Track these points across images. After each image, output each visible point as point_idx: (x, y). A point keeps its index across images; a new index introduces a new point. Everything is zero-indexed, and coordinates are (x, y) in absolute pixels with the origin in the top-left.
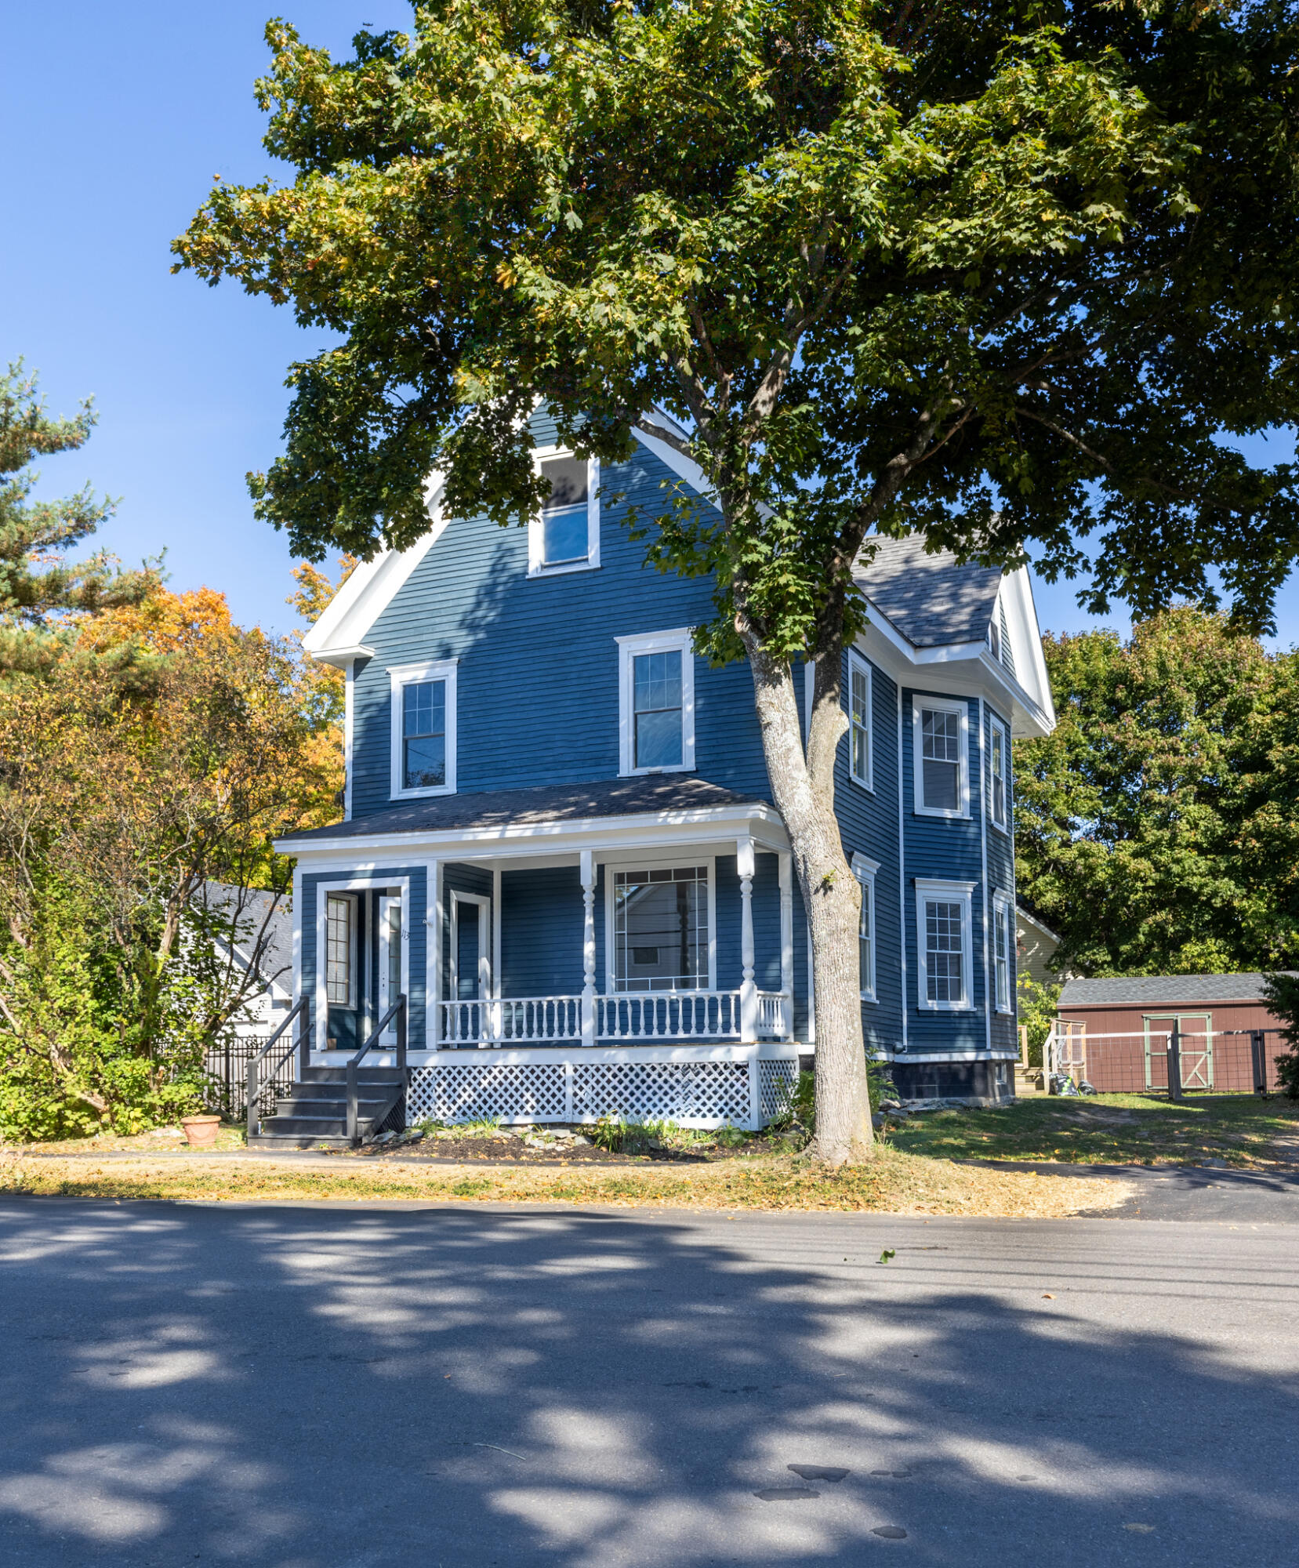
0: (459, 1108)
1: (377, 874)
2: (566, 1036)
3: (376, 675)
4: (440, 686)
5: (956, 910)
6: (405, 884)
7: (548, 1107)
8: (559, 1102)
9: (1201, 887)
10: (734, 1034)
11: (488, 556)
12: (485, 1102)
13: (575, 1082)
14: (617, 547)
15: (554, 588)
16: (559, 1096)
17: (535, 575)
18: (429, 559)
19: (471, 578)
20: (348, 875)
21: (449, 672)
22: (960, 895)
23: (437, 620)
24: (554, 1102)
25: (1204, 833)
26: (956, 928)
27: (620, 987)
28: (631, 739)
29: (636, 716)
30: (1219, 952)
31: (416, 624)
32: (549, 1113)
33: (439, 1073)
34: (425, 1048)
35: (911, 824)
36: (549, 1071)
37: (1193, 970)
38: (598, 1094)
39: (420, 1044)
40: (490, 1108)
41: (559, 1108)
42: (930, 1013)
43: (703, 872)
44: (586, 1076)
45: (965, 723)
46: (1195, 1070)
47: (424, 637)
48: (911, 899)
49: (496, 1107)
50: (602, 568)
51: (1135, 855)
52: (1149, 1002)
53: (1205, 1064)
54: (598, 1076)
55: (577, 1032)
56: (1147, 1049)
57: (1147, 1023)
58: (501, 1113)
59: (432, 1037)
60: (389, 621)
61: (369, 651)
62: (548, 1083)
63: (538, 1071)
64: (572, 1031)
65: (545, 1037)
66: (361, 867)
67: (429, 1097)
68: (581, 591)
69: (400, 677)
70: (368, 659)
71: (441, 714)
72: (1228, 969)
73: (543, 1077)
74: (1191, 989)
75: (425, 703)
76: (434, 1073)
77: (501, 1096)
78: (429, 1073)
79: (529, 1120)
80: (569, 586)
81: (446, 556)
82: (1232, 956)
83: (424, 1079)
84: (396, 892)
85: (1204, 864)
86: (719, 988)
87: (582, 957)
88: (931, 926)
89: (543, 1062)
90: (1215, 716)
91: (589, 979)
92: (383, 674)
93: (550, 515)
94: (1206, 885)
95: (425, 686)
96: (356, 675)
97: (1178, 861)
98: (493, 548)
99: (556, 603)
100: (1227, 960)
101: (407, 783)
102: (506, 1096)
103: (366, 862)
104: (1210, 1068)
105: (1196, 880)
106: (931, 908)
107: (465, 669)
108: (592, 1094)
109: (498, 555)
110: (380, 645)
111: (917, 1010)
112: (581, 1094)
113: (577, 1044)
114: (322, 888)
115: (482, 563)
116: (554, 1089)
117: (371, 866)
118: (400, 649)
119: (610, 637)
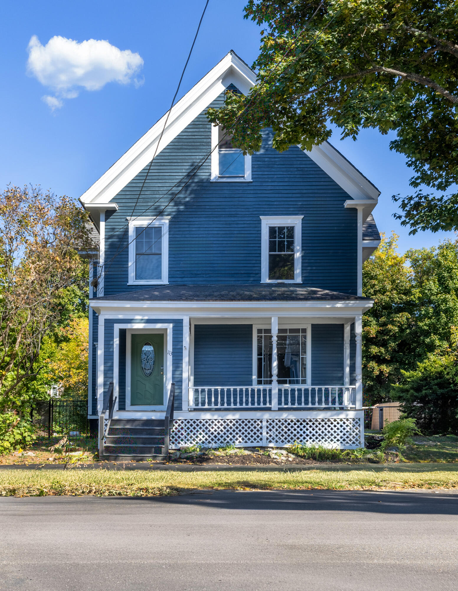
3: (119, 220)
4: (158, 229)
7: (252, 439)
8: (258, 436)
11: (187, 167)
13: (267, 427)
14: (260, 173)
15: (226, 188)
17: (215, 181)
19: (177, 177)
21: (164, 223)
27: (260, 383)
29: (270, 255)
32: (252, 442)
34: (182, 410)
38: (280, 433)
41: (258, 439)
43: (304, 331)
44: (273, 424)
50: (253, 182)
54: (280, 424)
61: (115, 207)
62: (253, 427)
66: (135, 317)
68: (241, 192)
69: (133, 223)
70: (114, 211)
71: (158, 243)
79: (241, 445)
80: (233, 188)
86: (312, 384)
92: (124, 220)
93: (222, 152)
95: (149, 229)
96: (107, 219)
98: (189, 164)
99: (227, 196)
101: (137, 277)
103: (137, 315)
108: (277, 433)
109: (192, 168)
110: (122, 205)
112: (271, 433)
113: (269, 409)
115: (184, 171)
116: (255, 430)
119: (257, 216)
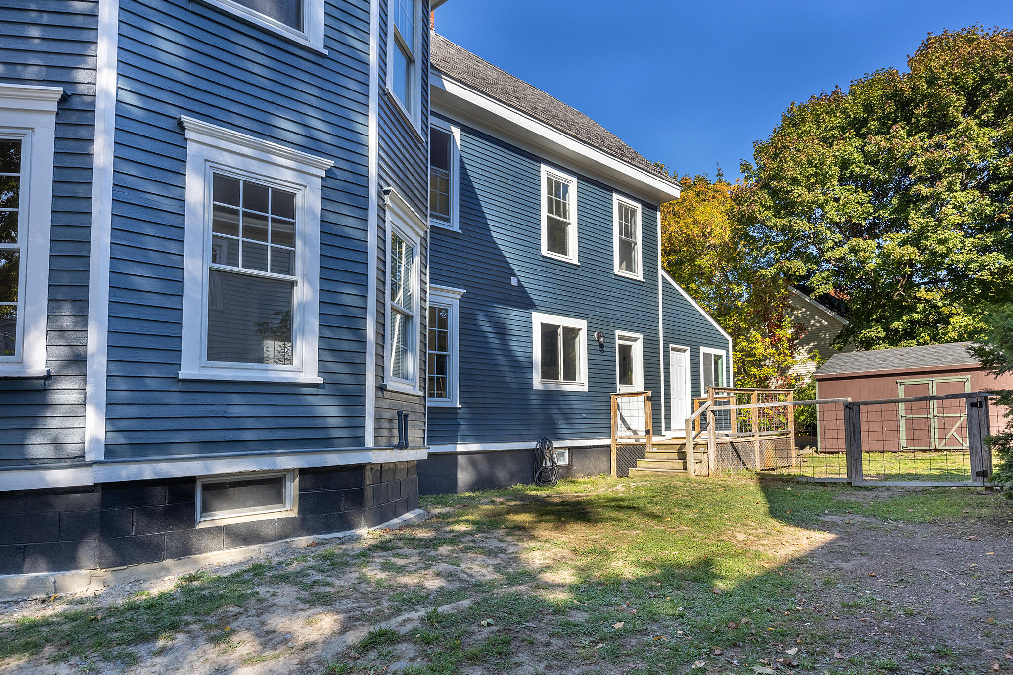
51: (903, 243)
52: (903, 369)
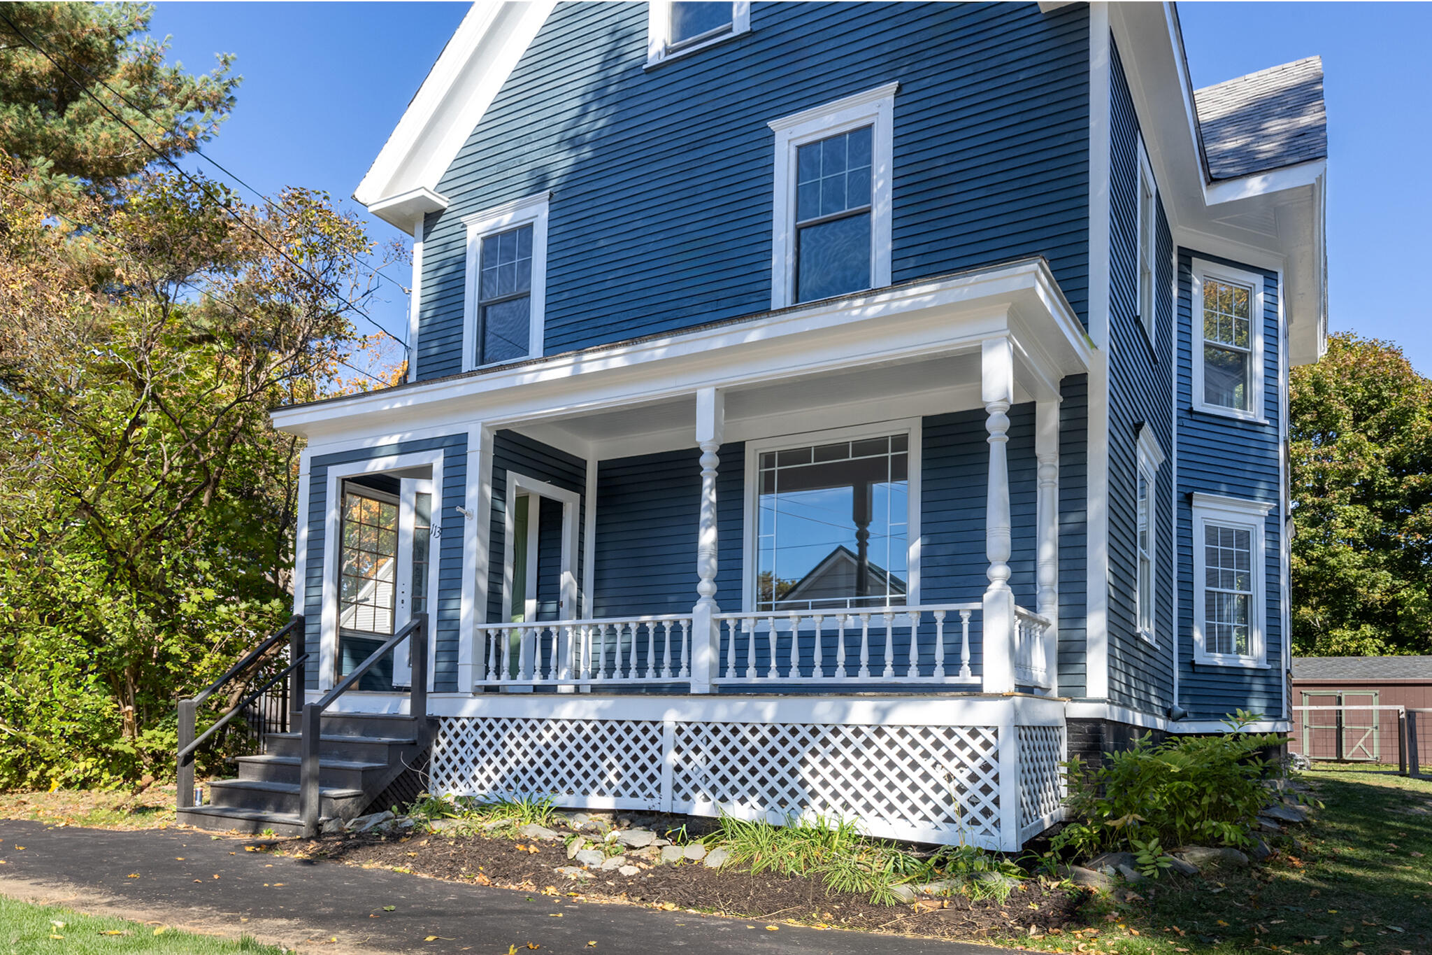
0: (503, 779)
1: (405, 448)
2: (666, 677)
3: (449, 231)
4: (527, 230)
5: (1244, 538)
6: (437, 460)
7: (634, 786)
8: (652, 778)
9: (1357, 578)
10: (966, 676)
12: (539, 772)
13: (679, 749)
16: (652, 769)
17: (657, 62)
18: (518, 74)
20: (367, 454)
21: (539, 212)
22: (1253, 520)
23: (526, 149)
24: (643, 778)
25: (1361, 531)
26: (1244, 560)
28: (790, 260)
29: (798, 230)
30: (1373, 637)
31: (499, 158)
32: (634, 795)
33: (477, 727)
34: (456, 691)
35: (1187, 423)
36: (637, 731)
37: (1345, 652)
38: (715, 770)
39: (448, 683)
40: (547, 782)
41: (651, 788)
42: (1212, 669)
43: (901, 442)
44: (696, 740)
45: (1260, 297)
46: (1360, 743)
47: (509, 173)
48: (1186, 521)
49: (555, 782)
50: (751, 33)
52: (1309, 680)
53: (1371, 738)
54: (716, 741)
55: (684, 671)
56: (1306, 722)
57: (1306, 699)
58: (563, 791)
59: (467, 676)
60: (468, 160)
61: (443, 201)
62: (636, 749)
63: (620, 730)
64: (675, 669)
65: (633, 678)
66: (384, 441)
67: (462, 761)
69: (476, 229)
70: (441, 212)
71: (526, 265)
72: (1382, 651)
73: (628, 740)
74: (1350, 669)
75: (509, 253)
76: (470, 726)
77: (563, 765)
78: (463, 727)
79: (608, 802)
81: (539, 66)
82: (1388, 642)
83: (457, 735)
84: (424, 472)
85: (1359, 559)
86: (924, 601)
87: (695, 552)
88: (1211, 557)
89: (629, 716)
90: (1370, 427)
91: (706, 587)
92: (458, 228)
94: (1363, 576)
95: (509, 234)
96: (426, 235)
97: (1334, 555)
100: (1383, 644)
102: (579, 756)
103: (391, 435)
104: (1376, 743)
105: (1354, 572)
106: (1211, 532)
107: (557, 206)
108: (706, 769)
109: (608, 48)
110: (456, 192)
111: (1193, 664)
112: (687, 768)
113: (682, 690)
114: (335, 473)
116: (644, 758)
117: (395, 439)
118: (479, 192)
119: (762, 125)
